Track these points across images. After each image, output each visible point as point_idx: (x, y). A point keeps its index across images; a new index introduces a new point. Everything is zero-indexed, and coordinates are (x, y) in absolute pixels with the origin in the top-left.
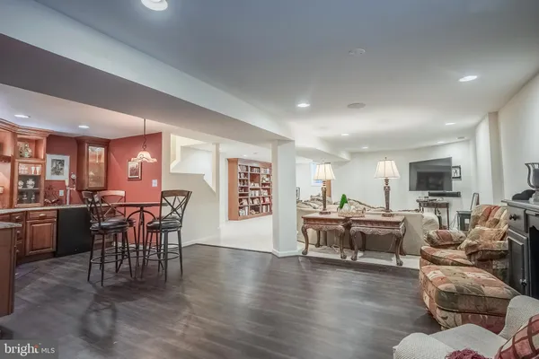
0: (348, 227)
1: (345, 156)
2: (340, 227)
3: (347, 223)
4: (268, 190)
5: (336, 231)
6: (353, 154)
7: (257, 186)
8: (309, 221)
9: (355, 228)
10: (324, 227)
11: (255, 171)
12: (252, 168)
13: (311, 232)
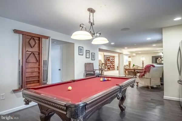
0: (135, 71)
1: (134, 55)
2: (133, 71)
3: (134, 70)
4: (112, 63)
5: (132, 71)
6: (137, 54)
7: (109, 62)
8: (126, 70)
9: (136, 71)
10: (130, 71)
11: (109, 58)
12: (108, 57)
13: (127, 72)
